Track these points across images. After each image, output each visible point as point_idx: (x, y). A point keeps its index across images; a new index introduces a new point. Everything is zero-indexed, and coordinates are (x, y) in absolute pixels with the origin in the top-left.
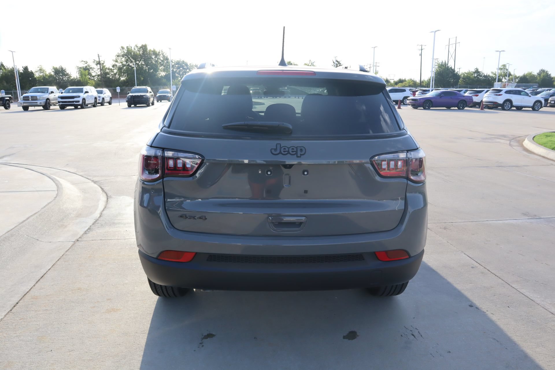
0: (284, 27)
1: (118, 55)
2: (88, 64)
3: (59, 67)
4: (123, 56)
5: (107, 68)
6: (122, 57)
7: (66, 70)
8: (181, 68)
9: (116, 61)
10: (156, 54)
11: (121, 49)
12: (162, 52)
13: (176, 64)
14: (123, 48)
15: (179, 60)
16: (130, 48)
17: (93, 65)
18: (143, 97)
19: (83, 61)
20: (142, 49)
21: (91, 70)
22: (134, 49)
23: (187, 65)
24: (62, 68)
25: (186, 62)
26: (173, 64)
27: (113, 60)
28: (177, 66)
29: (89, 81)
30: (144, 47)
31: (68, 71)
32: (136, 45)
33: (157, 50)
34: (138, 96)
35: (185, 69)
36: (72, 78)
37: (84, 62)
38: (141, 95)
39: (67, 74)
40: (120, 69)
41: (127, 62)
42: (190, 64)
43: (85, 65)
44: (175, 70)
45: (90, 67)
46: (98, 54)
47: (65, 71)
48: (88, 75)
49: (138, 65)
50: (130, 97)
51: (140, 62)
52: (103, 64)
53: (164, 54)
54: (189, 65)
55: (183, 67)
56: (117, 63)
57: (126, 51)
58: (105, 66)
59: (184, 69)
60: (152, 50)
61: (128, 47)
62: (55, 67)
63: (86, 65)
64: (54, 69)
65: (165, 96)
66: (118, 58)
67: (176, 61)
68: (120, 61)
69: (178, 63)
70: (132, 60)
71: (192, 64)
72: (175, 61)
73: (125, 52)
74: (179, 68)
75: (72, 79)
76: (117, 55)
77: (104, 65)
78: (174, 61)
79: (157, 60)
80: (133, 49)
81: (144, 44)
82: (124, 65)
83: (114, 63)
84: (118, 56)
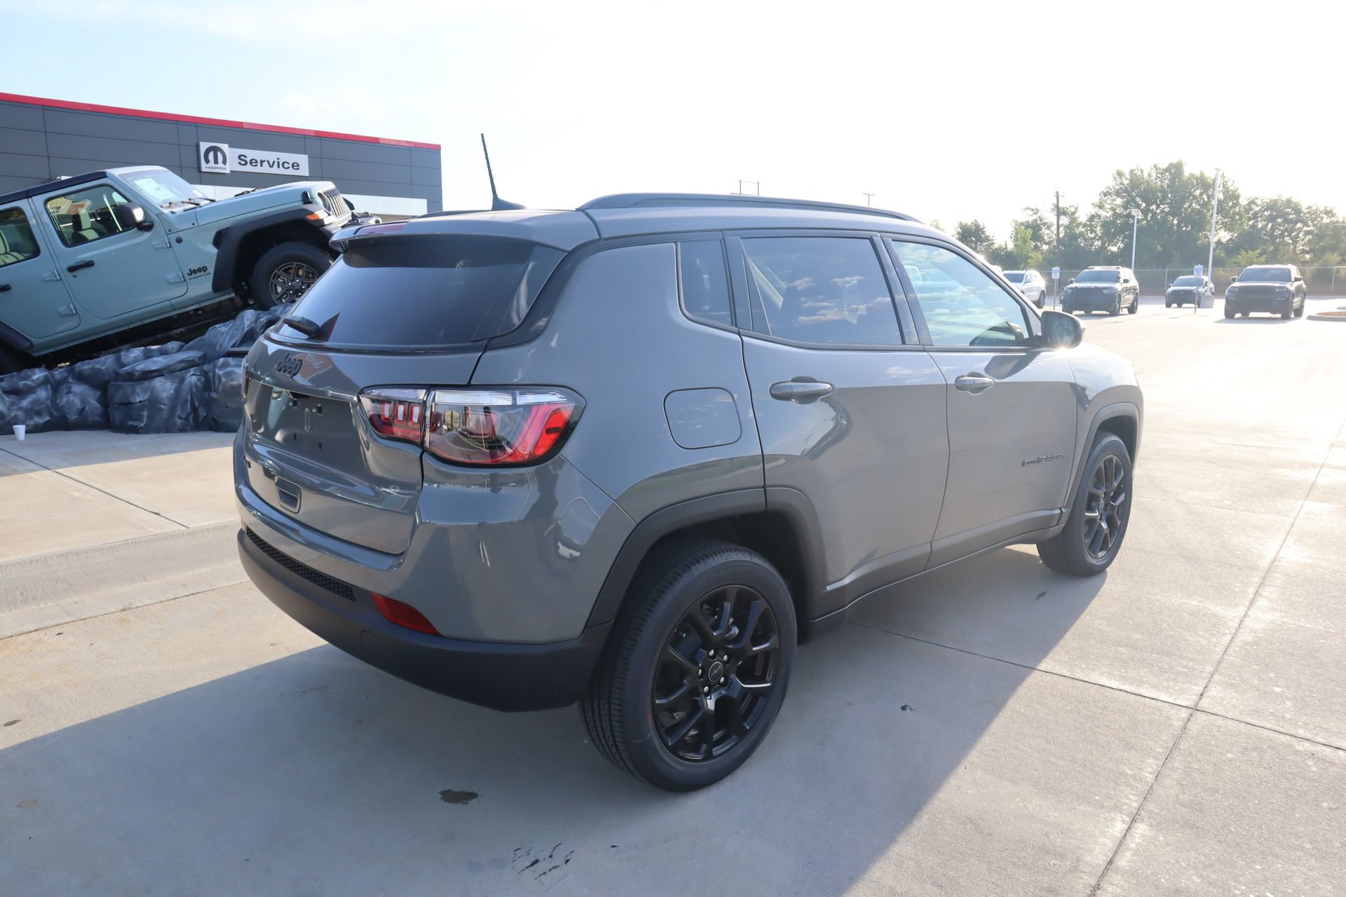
0: (482, 135)
1: (1107, 192)
2: (1039, 214)
3: (972, 223)
4: (1118, 194)
5: (1080, 224)
6: (1115, 197)
7: (984, 230)
8: (1279, 220)
9: (1101, 207)
10: (1206, 185)
11: (1116, 176)
12: (1224, 178)
13: (1266, 210)
14: (1120, 174)
15: (1275, 197)
16: (1139, 173)
17: (1051, 218)
18: (1103, 293)
19: (1028, 208)
20: (1167, 174)
21: (1043, 228)
22: (1149, 175)
23: (1297, 211)
24: (977, 226)
25: (1295, 203)
26: (1258, 209)
27: (1093, 204)
28: (1266, 213)
29: (1030, 254)
30: (1176, 169)
31: (989, 232)
32: (1155, 166)
33: (1210, 174)
34: (1089, 289)
35: (1291, 221)
36: (996, 246)
37: (1032, 210)
38: (1096, 287)
39: (987, 239)
40: (1106, 225)
41: (1125, 208)
42: (1310, 207)
43: (1031, 219)
44: (1260, 225)
45: (1043, 222)
46: (1057, 192)
47: (983, 233)
48: (1031, 240)
49: (1154, 214)
50: (1070, 291)
51: (1158, 207)
52: (1073, 214)
53: (1229, 184)
54: (1305, 211)
55: (1283, 215)
56: (1101, 210)
57: (1126, 182)
58: (1076, 218)
59: (1286, 221)
60: (1198, 174)
61: (1134, 172)
62: (964, 223)
63: (1035, 217)
64: (961, 229)
65: (1190, 292)
66: (1106, 198)
67: (1268, 201)
68: (1109, 206)
69: (1272, 206)
70: (1140, 203)
71: (1314, 208)
72: (1264, 201)
73: (1124, 185)
74: (1272, 219)
75: (996, 249)
76: (1103, 192)
77: (1076, 215)
78: (1262, 200)
79: (1206, 199)
80: (1146, 175)
81: (1175, 161)
82: (1116, 215)
83: (1094, 211)
84: (1105, 195)
